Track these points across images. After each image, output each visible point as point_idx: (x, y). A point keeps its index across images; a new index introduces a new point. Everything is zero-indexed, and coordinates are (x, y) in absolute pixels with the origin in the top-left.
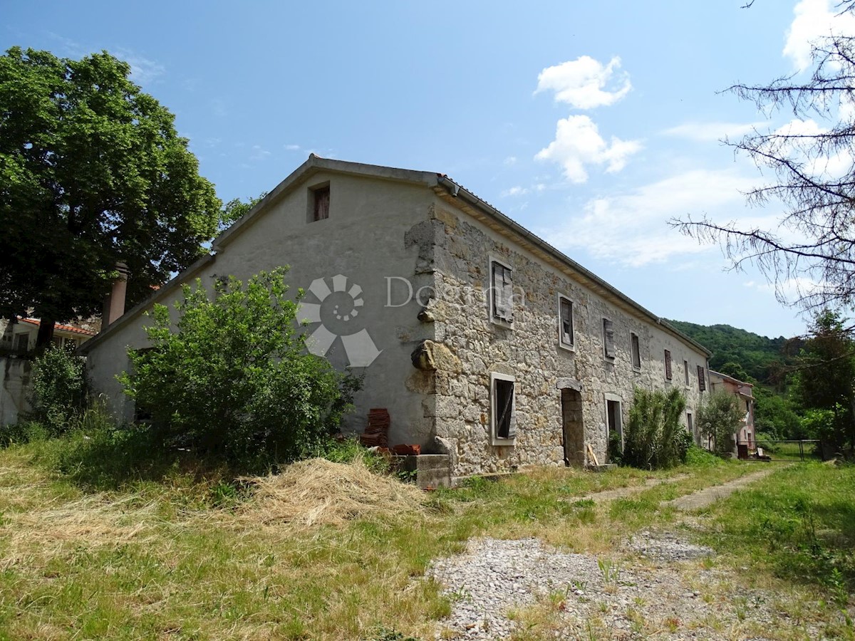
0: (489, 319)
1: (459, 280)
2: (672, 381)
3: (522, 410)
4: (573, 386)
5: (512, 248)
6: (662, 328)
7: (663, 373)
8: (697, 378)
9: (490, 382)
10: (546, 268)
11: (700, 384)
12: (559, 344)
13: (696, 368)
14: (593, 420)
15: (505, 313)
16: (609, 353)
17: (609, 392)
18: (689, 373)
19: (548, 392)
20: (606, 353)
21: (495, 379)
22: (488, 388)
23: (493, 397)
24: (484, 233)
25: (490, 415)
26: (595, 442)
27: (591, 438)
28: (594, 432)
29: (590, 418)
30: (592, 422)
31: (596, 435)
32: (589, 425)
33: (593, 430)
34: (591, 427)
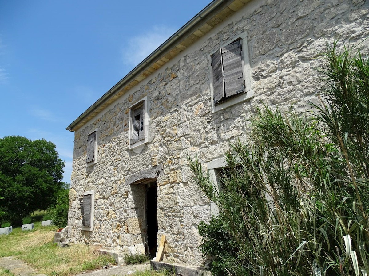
14: (177, 204)
19: (117, 191)
26: (180, 233)
27: (172, 227)
28: (178, 219)
29: (171, 203)
30: (175, 207)
31: (183, 224)
32: (170, 212)
33: (177, 216)
34: (174, 214)
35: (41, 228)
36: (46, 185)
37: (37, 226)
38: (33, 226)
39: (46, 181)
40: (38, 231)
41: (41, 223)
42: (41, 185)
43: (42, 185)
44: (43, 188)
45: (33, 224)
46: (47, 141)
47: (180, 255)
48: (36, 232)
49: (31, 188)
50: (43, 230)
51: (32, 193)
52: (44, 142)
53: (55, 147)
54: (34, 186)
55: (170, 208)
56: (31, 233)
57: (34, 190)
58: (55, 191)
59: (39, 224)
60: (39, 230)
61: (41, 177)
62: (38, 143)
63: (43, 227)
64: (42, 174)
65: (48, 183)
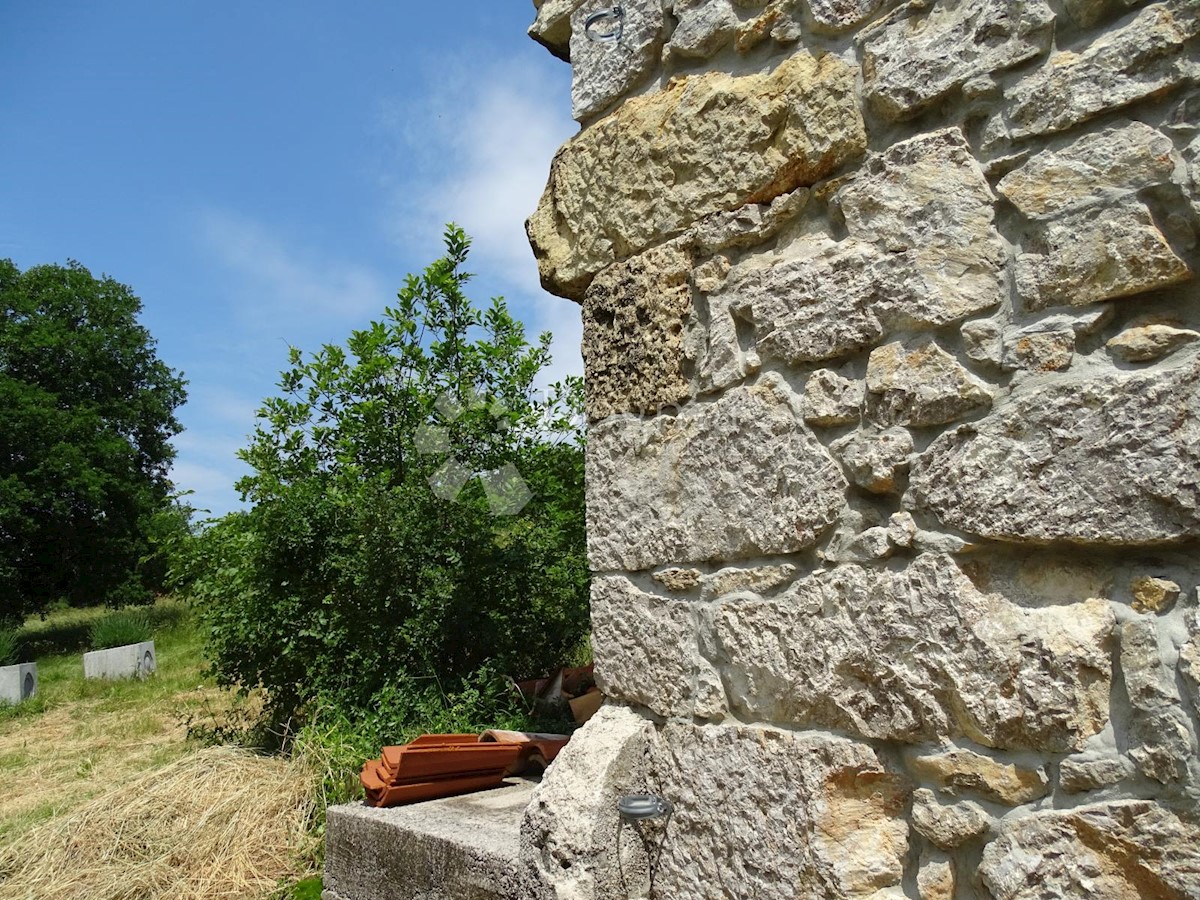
35: (83, 694)
36: (99, 475)
37: (57, 678)
38: (28, 683)
39: (98, 461)
40: (59, 713)
41: (80, 662)
42: (74, 473)
43: (78, 475)
44: (85, 486)
45: (29, 667)
46: (96, 276)
48: (47, 718)
49: (21, 484)
50: (96, 703)
51: (27, 508)
52: (80, 279)
53: (134, 305)
54: (37, 479)
56: (16, 724)
57: (38, 495)
58: (145, 511)
59: (66, 666)
60: (73, 706)
61: (72, 438)
62: (46, 278)
63: (92, 682)
64: (76, 422)
65: (107, 471)
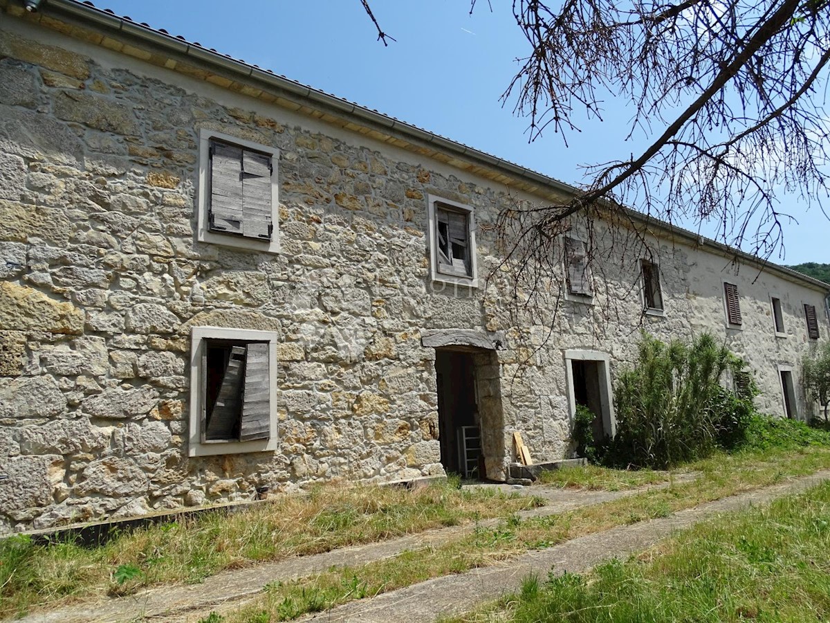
0: (195, 236)
1: (88, 165)
2: (743, 327)
3: (303, 388)
4: (473, 341)
5: (282, 119)
6: (710, 249)
7: (723, 314)
8: (804, 320)
9: (190, 346)
10: (392, 157)
11: (809, 330)
12: (430, 275)
13: (802, 307)
14: (531, 391)
15: (241, 225)
16: (574, 288)
17: (581, 347)
18: (784, 314)
19: (393, 353)
20: (569, 287)
21: (204, 339)
22: (186, 356)
23: (194, 370)
24: (189, 92)
25: (187, 402)
26: (535, 427)
27: (524, 421)
28: (533, 410)
29: (523, 389)
30: (529, 396)
31: (540, 416)
32: (521, 401)
33: (532, 407)
34: (527, 403)
47: (539, 454)
55: (521, 396)
